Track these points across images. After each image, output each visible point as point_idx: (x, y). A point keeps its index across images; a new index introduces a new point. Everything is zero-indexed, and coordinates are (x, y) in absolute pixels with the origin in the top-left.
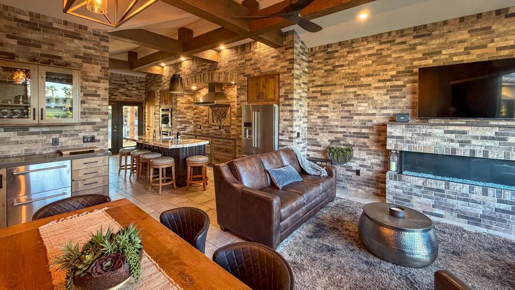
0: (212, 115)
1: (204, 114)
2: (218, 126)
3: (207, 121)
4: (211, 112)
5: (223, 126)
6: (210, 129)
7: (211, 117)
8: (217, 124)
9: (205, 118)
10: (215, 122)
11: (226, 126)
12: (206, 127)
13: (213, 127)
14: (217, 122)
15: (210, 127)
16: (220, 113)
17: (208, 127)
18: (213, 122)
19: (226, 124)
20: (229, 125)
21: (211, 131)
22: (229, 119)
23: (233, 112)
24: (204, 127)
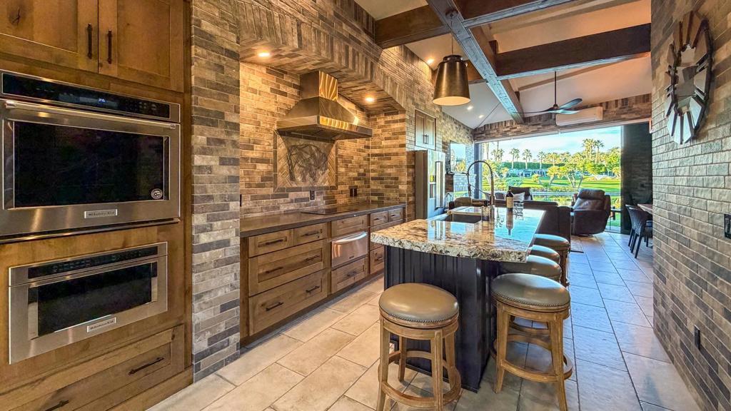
0: (289, 159)
1: (251, 154)
2: (306, 189)
3: (269, 179)
4: (282, 149)
5: (320, 188)
6: (282, 200)
7: (282, 163)
8: (303, 185)
9: (262, 167)
10: (299, 179)
11: (327, 188)
12: (264, 197)
13: (292, 195)
14: (304, 180)
15: (282, 193)
16: (313, 155)
17: (275, 196)
18: (292, 178)
19: (326, 184)
20: (334, 184)
21: (283, 208)
22: (333, 172)
23: (341, 156)
24: (254, 198)
